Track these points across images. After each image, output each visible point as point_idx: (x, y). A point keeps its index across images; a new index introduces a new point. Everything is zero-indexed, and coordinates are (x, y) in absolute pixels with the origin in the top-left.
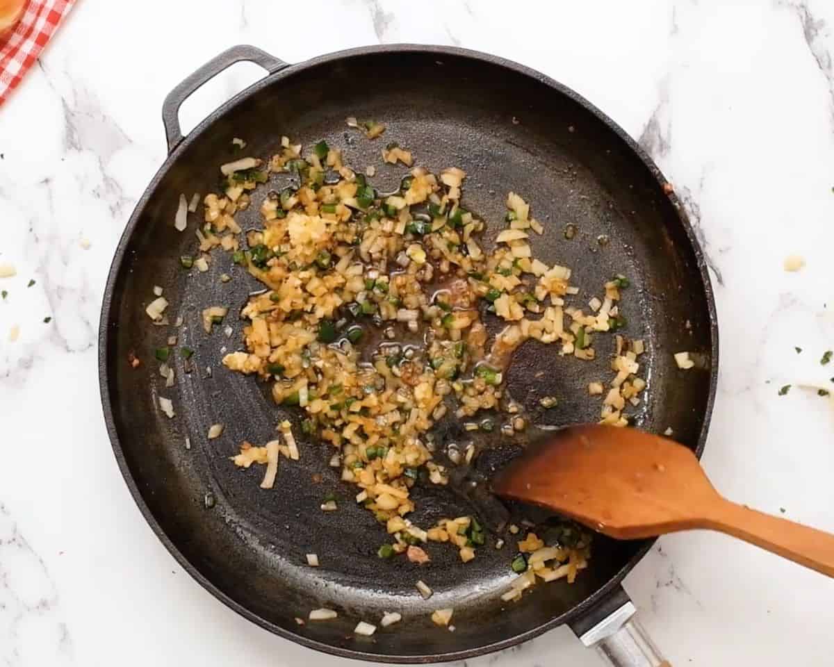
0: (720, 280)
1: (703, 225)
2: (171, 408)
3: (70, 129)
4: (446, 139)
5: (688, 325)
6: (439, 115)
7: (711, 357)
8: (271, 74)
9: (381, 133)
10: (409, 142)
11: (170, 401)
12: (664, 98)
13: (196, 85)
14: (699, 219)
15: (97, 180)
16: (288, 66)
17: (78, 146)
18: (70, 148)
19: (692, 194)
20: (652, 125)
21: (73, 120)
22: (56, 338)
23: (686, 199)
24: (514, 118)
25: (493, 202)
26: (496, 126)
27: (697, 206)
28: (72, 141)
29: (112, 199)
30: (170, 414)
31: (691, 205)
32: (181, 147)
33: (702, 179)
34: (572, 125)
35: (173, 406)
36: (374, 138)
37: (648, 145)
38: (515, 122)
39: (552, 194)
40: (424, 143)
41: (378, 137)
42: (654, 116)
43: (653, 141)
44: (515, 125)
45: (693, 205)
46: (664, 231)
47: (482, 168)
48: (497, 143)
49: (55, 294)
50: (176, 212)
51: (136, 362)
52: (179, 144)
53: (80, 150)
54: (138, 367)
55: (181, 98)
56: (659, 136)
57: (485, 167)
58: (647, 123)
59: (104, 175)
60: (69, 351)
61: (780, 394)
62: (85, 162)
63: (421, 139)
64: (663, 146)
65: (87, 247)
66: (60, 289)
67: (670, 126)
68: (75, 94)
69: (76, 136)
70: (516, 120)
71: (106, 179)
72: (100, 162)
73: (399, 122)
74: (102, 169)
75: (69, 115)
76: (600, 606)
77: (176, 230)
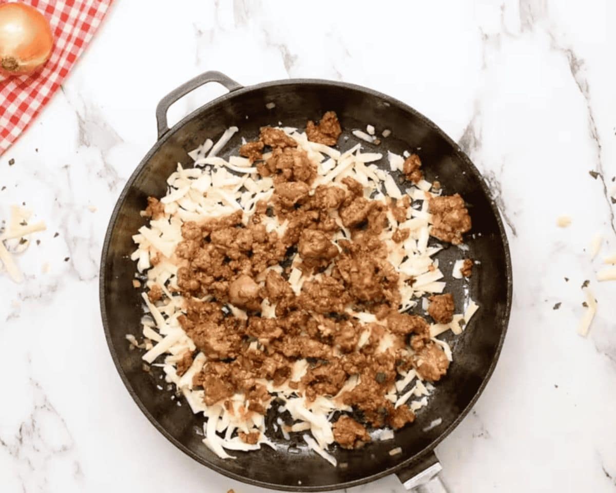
0: (514, 233)
1: (503, 196)
3: (82, 132)
8: (231, 92)
12: (478, 113)
13: (180, 95)
14: (500, 192)
15: (100, 166)
16: (243, 87)
17: (88, 144)
18: (82, 145)
19: (496, 176)
20: (469, 129)
21: (83, 126)
22: (73, 271)
23: (492, 179)
27: (499, 183)
28: (83, 140)
29: (110, 179)
31: (495, 183)
32: (167, 135)
33: (503, 165)
37: (467, 143)
42: (471, 123)
43: (470, 140)
45: (497, 183)
49: (72, 242)
52: (165, 133)
53: (88, 146)
55: (170, 102)
56: (474, 137)
58: (466, 128)
59: (105, 163)
60: (81, 280)
61: (554, 308)
62: (92, 154)
64: (476, 144)
65: (93, 211)
66: (75, 240)
67: (481, 130)
68: (85, 107)
69: (86, 137)
71: (106, 165)
72: (102, 153)
74: (103, 158)
75: (81, 123)
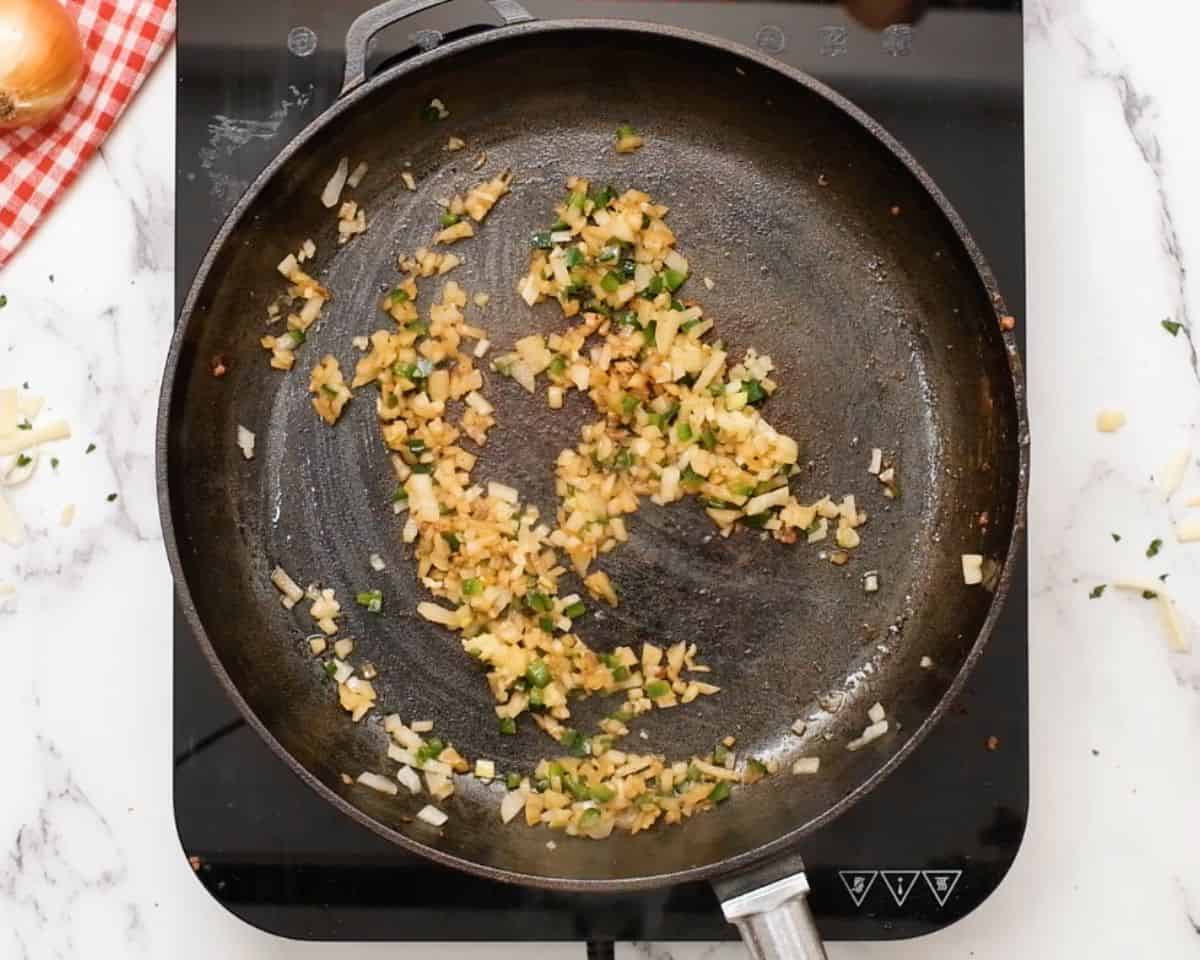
2: (252, 445)
3: (143, 241)
4: (722, 180)
5: (983, 519)
6: (722, 146)
7: (1002, 569)
9: (636, 148)
10: (671, 171)
11: (252, 436)
17: (154, 265)
18: (142, 267)
21: (146, 230)
22: (124, 521)
24: (822, 177)
25: (763, 283)
26: (794, 181)
28: (145, 257)
30: (248, 454)
32: (359, 90)
34: (897, 205)
35: (255, 443)
36: (624, 153)
38: (821, 182)
39: (846, 293)
40: (690, 178)
41: (631, 153)
44: (822, 187)
46: (985, 382)
47: (760, 233)
48: (790, 205)
49: (123, 463)
50: (329, 180)
51: (220, 369)
52: (356, 87)
53: (155, 269)
54: (222, 376)
57: (764, 232)
61: (1092, 596)
63: (688, 172)
66: (128, 458)
68: (149, 193)
69: (149, 251)
70: (824, 179)
73: (664, 140)
75: (141, 223)
76: (761, 868)
77: (323, 205)
